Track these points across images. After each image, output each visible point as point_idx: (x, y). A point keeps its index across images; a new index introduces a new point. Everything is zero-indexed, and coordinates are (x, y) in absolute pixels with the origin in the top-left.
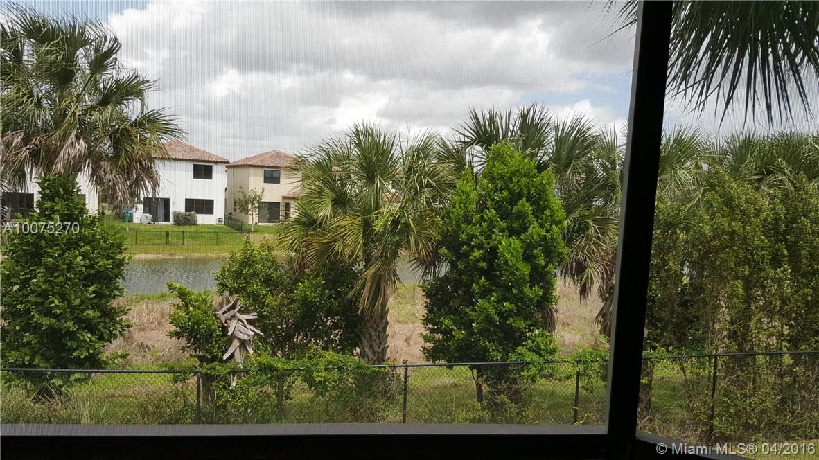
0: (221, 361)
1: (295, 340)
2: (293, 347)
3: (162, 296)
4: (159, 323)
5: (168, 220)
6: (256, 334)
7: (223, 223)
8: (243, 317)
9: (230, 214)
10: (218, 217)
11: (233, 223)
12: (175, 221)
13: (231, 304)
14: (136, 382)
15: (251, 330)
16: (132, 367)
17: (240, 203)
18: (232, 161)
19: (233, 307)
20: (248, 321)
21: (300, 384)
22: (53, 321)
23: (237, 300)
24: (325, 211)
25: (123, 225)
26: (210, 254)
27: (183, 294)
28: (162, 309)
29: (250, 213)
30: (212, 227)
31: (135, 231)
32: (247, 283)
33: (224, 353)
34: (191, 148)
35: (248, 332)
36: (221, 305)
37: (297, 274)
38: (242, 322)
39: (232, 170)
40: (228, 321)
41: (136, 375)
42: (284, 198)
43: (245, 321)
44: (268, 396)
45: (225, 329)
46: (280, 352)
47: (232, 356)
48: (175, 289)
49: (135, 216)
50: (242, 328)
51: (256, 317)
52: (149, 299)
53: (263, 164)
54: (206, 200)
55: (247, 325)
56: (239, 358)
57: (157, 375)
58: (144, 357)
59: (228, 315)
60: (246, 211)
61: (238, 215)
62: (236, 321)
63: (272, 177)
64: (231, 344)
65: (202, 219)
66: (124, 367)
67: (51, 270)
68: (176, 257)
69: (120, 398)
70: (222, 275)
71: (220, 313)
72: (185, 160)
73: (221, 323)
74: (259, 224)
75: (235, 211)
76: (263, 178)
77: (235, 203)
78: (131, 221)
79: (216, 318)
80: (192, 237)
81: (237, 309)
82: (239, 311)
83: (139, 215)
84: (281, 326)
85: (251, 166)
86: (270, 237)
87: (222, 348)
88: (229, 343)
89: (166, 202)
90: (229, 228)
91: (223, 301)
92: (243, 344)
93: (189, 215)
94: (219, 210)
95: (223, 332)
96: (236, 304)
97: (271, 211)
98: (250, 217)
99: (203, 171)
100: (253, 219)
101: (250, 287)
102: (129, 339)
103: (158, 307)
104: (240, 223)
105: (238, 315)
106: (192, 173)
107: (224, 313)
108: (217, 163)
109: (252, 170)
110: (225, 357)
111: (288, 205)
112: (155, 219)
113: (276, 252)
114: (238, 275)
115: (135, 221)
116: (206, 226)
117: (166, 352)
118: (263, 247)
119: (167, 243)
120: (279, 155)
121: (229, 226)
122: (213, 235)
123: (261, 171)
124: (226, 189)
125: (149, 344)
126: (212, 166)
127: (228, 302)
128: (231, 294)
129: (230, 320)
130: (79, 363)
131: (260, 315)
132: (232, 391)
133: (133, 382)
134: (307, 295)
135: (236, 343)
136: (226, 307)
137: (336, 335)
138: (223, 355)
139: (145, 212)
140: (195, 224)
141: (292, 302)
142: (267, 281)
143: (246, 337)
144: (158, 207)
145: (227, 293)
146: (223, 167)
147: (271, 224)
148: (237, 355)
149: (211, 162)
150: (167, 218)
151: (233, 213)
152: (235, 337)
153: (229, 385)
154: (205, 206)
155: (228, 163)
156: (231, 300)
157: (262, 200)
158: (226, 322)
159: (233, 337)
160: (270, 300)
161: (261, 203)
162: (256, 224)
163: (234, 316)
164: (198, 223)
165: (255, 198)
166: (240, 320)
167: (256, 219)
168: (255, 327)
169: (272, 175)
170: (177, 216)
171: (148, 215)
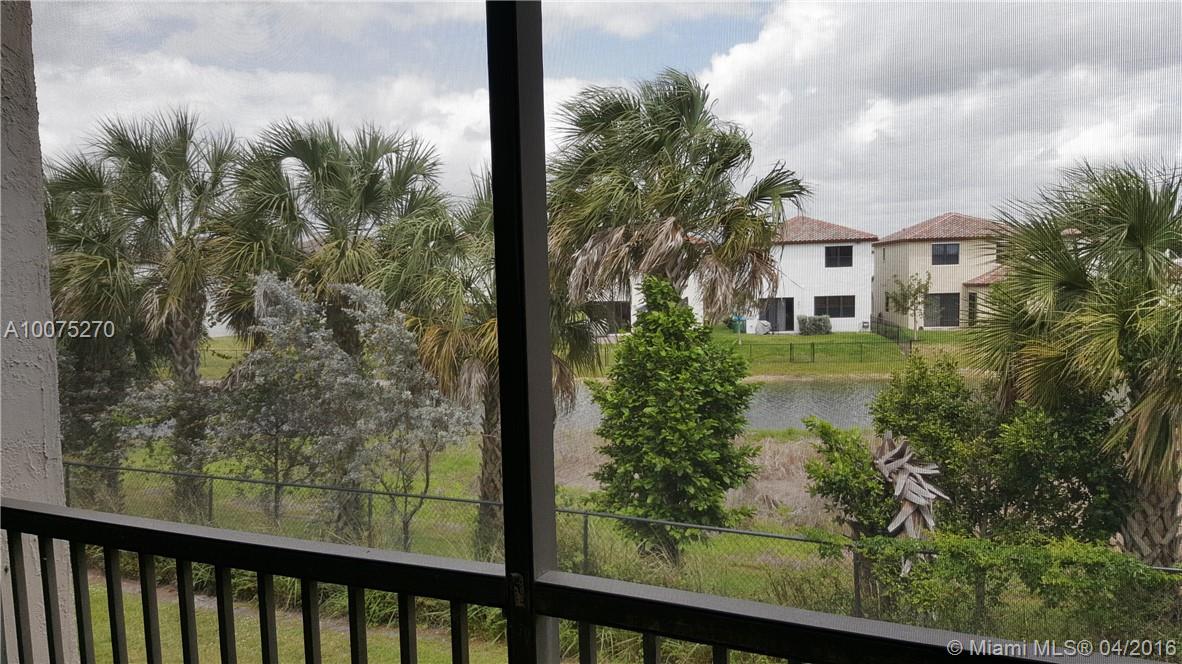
0: (885, 532)
1: (1002, 512)
2: (1000, 524)
3: (790, 434)
4: (787, 470)
5: (792, 328)
6: (938, 497)
7: (869, 330)
8: (917, 470)
9: (880, 315)
10: (861, 321)
11: (885, 329)
12: (801, 329)
13: (896, 451)
14: (762, 549)
15: (931, 492)
16: (756, 527)
17: (895, 299)
18: (882, 236)
19: (900, 455)
20: (925, 477)
21: (1016, 584)
22: (668, 461)
23: (906, 444)
24: (1040, 303)
25: (733, 336)
26: (852, 375)
27: (825, 434)
28: (791, 451)
29: (911, 312)
30: (854, 335)
31: (750, 344)
32: (920, 419)
33: (889, 521)
34: (821, 224)
35: (925, 495)
36: (881, 451)
37: (1002, 408)
38: (915, 477)
39: (880, 251)
40: (893, 476)
41: (762, 540)
42: (966, 285)
43: (919, 477)
44: (964, 595)
45: (889, 487)
46: (977, 528)
47: (902, 529)
48: (814, 426)
49: (749, 324)
50: (916, 488)
51: (938, 472)
52: (773, 437)
53: (930, 236)
54: (844, 297)
55: (924, 483)
56: (913, 531)
57: (790, 543)
58: (770, 515)
59: (894, 465)
60: (905, 310)
61: (893, 316)
62: (905, 476)
63: (945, 255)
64: (900, 510)
65: (839, 324)
66: (746, 527)
67: (663, 397)
68: (804, 379)
69: (743, 569)
70: (880, 406)
71: (880, 462)
72: (814, 242)
73: (883, 476)
74: (925, 328)
75: (887, 310)
76: (931, 258)
77: (887, 299)
78: (744, 331)
79: (875, 470)
80: (826, 351)
81: (906, 458)
82: (911, 462)
83: (753, 323)
84: (978, 488)
85: (911, 241)
86: (952, 349)
87: (885, 514)
88: (897, 507)
89: (789, 303)
90: (879, 337)
91: (884, 444)
92: (918, 510)
93: (820, 320)
94: (864, 311)
95: (886, 491)
96: (905, 451)
97: (945, 307)
98: (911, 320)
99: (839, 255)
100: (914, 320)
101: (924, 426)
102: (750, 490)
103: (784, 448)
104: (895, 329)
105: (908, 466)
106: (823, 260)
107: (888, 462)
108: (858, 241)
109: (911, 247)
110: (891, 528)
111: (972, 298)
112: (774, 328)
113: (963, 371)
114: (904, 408)
115: (748, 331)
116: (844, 335)
117: (799, 511)
118: (940, 365)
119: (792, 360)
120: (956, 219)
121: (878, 333)
122: (856, 347)
123: (928, 248)
124: (873, 279)
125: (776, 498)
126: (851, 247)
127: (893, 447)
128: (895, 434)
129: (897, 473)
130: (696, 516)
131: (943, 467)
132: (904, 580)
133: (759, 549)
134: (1022, 443)
135: (907, 510)
136: (888, 455)
137: (1078, 510)
138: (888, 525)
139: (761, 319)
140: (828, 333)
141: (997, 451)
142: (951, 417)
143: (922, 502)
144: (779, 311)
145: (889, 434)
146: (868, 247)
147: (945, 328)
148: (910, 525)
149: (851, 241)
150: (790, 326)
151: (884, 313)
152: (906, 500)
153: (900, 570)
154: (843, 306)
155: (876, 239)
156: (896, 443)
157: (930, 292)
158: (890, 477)
159: (903, 498)
160: (958, 446)
161: (927, 296)
162: (921, 328)
163: (901, 468)
164: (833, 330)
165: (918, 291)
166: (911, 475)
167: (921, 322)
168: (936, 486)
169: (945, 251)
170: (802, 321)
171: (765, 322)
